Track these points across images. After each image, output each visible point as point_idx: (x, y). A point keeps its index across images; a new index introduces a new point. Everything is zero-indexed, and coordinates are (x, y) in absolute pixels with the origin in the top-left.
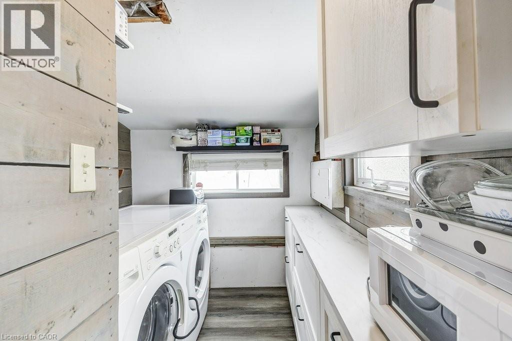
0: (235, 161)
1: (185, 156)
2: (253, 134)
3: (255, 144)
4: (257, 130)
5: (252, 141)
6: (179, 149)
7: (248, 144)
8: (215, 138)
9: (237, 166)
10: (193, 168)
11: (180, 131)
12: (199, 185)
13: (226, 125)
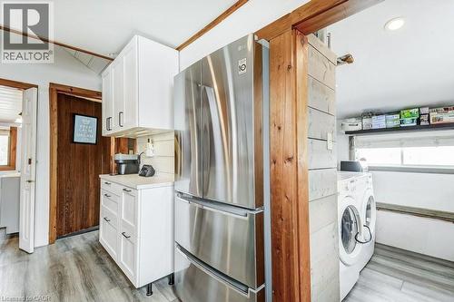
0: (400, 140)
1: (351, 138)
2: (420, 115)
3: (422, 123)
4: (426, 110)
5: (419, 121)
6: (347, 133)
7: (415, 124)
8: (379, 122)
9: (401, 144)
10: (358, 147)
11: (348, 120)
12: (363, 159)
13: (390, 110)
